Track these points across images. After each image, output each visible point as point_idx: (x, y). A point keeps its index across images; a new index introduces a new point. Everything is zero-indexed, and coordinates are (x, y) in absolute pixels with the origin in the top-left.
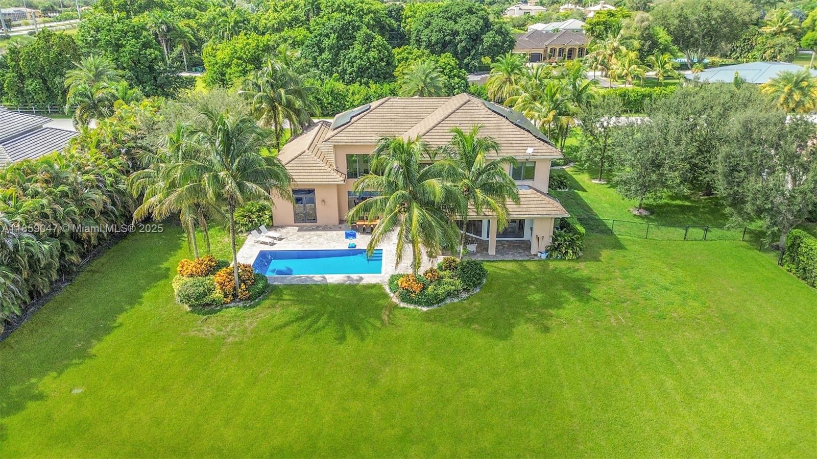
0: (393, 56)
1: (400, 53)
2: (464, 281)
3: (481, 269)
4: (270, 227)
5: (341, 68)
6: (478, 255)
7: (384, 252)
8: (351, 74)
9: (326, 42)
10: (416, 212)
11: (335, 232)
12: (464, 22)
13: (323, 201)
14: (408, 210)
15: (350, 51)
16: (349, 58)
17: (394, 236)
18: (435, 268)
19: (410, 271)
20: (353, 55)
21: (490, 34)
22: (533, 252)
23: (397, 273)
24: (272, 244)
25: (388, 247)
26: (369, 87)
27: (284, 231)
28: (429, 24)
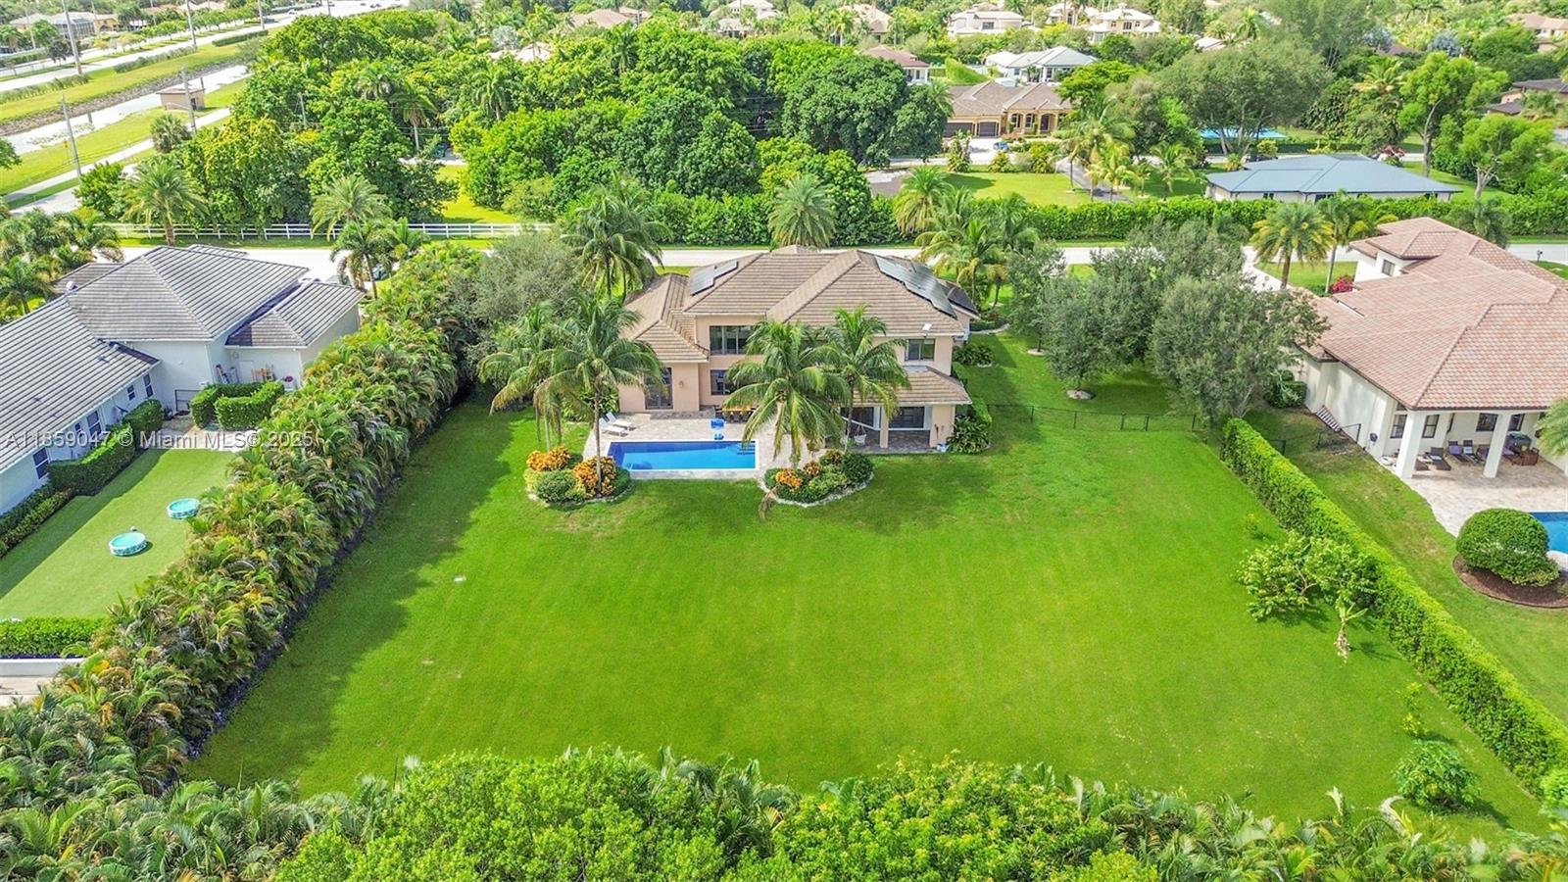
0: (758, 154)
1: (769, 150)
2: (848, 476)
3: (867, 462)
4: (616, 414)
5: (679, 171)
6: (868, 448)
7: (757, 444)
8: (695, 180)
9: (658, 133)
10: (796, 401)
11: (695, 421)
12: (866, 89)
13: (682, 383)
14: (788, 398)
15: (693, 146)
16: (691, 158)
17: (771, 427)
18: (817, 460)
19: (789, 465)
20: (698, 153)
21: (908, 108)
22: (932, 445)
23: (773, 467)
24: (624, 435)
25: (764, 439)
26: (722, 201)
27: (634, 418)
28: (812, 91)
